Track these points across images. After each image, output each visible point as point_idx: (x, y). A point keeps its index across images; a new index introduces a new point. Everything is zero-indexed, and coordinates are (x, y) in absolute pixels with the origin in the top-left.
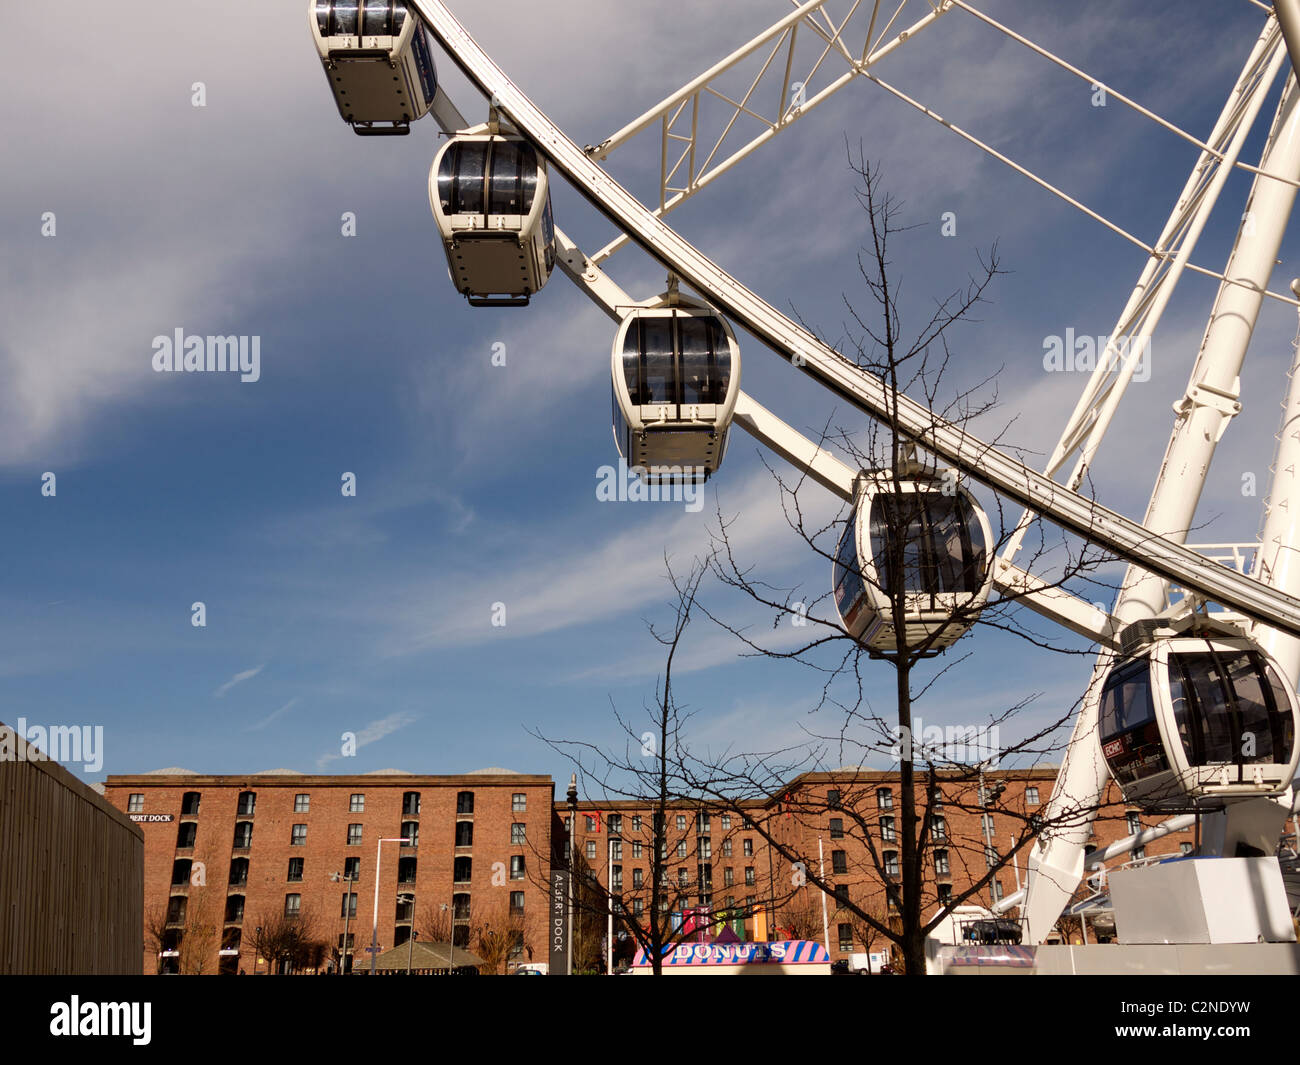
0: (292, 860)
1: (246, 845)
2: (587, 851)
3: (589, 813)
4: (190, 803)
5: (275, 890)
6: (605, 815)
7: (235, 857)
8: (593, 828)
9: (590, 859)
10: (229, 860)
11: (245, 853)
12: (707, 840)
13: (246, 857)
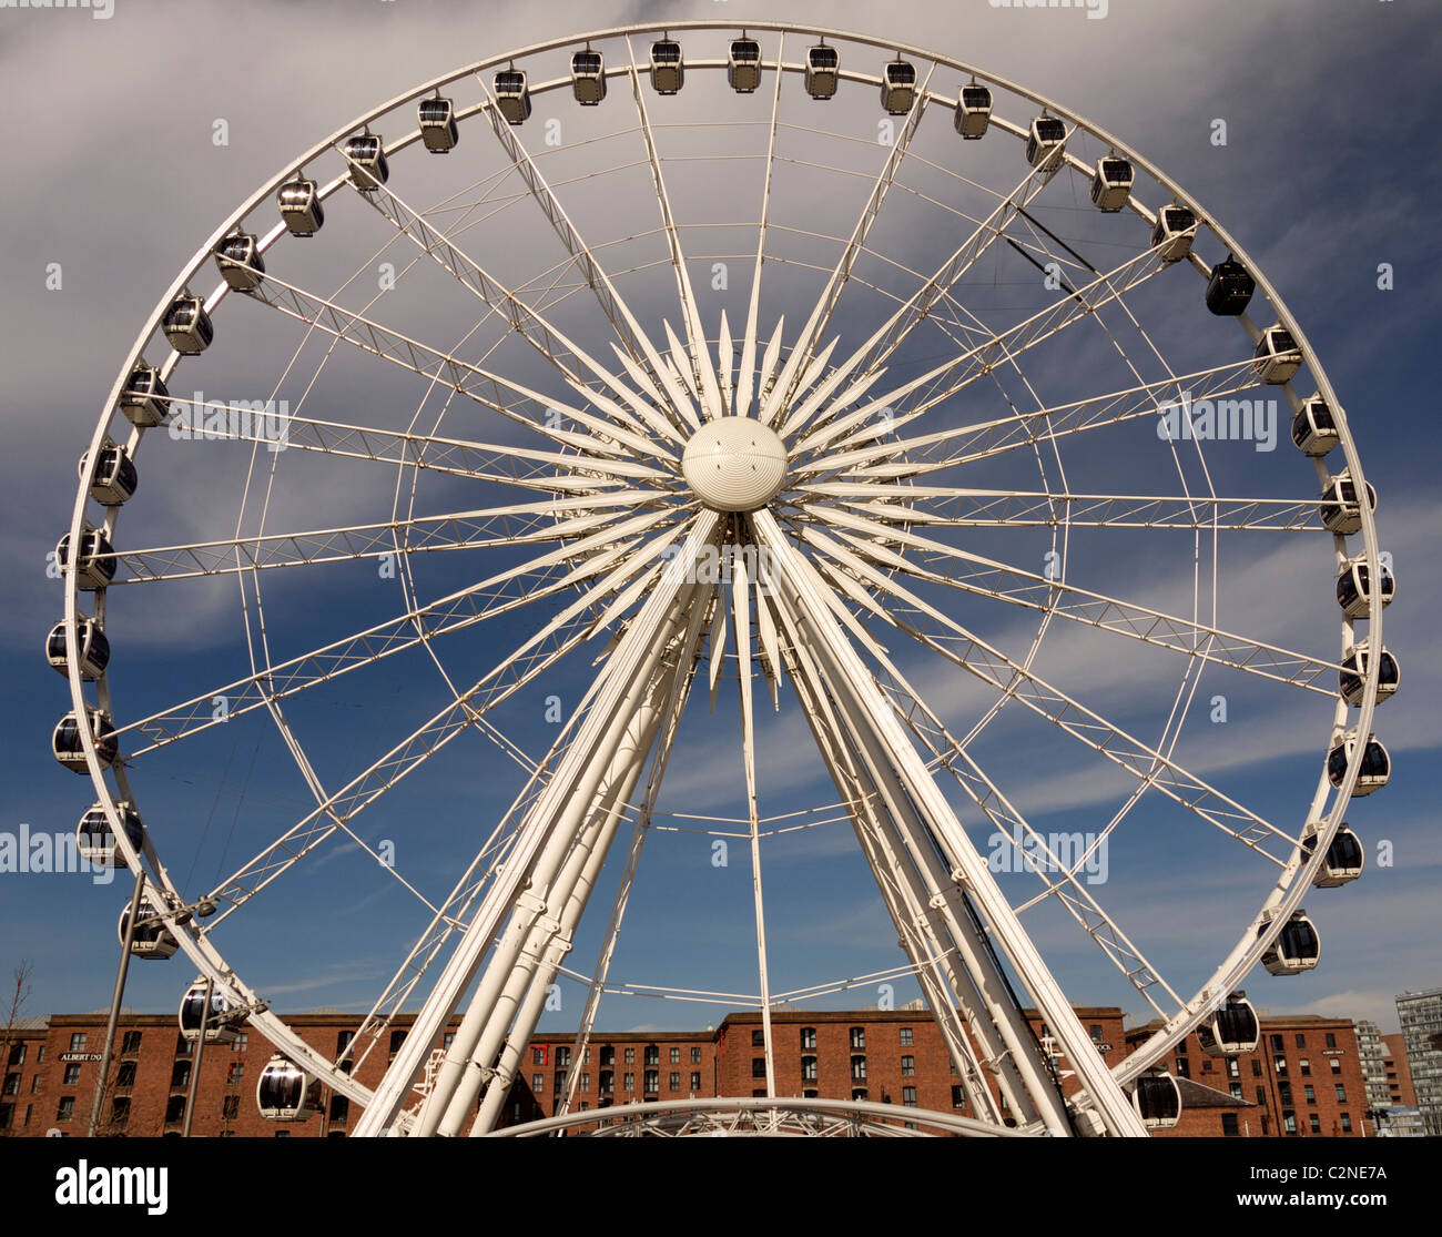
0: (227, 1099)
1: (185, 1082)
2: (534, 1084)
3: (537, 1046)
4: (132, 1041)
5: (210, 1127)
6: (553, 1048)
7: (173, 1095)
8: (542, 1061)
9: (538, 1093)
10: (166, 1099)
11: (181, 1092)
12: (655, 1073)
13: (183, 1095)
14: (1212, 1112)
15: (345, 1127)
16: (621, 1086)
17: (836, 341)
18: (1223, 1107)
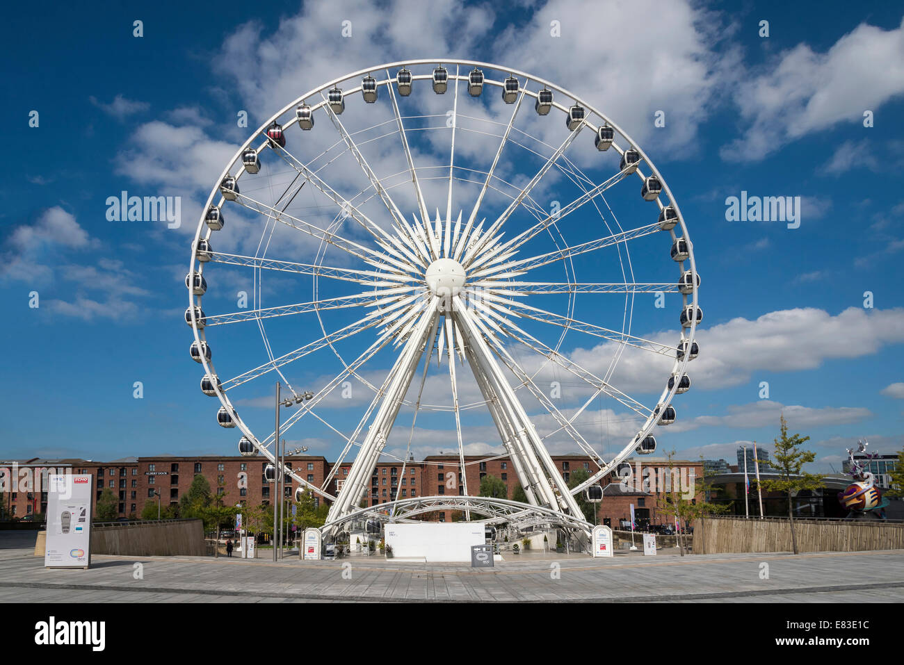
14: (634, 497)
15: (269, 498)
16: (381, 483)
17: (484, 220)
18: (638, 495)
